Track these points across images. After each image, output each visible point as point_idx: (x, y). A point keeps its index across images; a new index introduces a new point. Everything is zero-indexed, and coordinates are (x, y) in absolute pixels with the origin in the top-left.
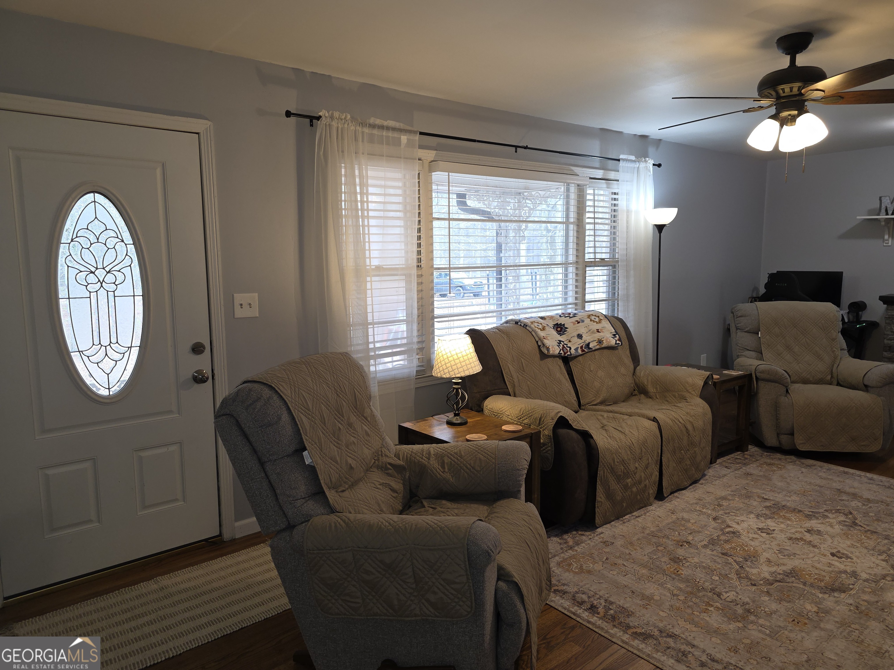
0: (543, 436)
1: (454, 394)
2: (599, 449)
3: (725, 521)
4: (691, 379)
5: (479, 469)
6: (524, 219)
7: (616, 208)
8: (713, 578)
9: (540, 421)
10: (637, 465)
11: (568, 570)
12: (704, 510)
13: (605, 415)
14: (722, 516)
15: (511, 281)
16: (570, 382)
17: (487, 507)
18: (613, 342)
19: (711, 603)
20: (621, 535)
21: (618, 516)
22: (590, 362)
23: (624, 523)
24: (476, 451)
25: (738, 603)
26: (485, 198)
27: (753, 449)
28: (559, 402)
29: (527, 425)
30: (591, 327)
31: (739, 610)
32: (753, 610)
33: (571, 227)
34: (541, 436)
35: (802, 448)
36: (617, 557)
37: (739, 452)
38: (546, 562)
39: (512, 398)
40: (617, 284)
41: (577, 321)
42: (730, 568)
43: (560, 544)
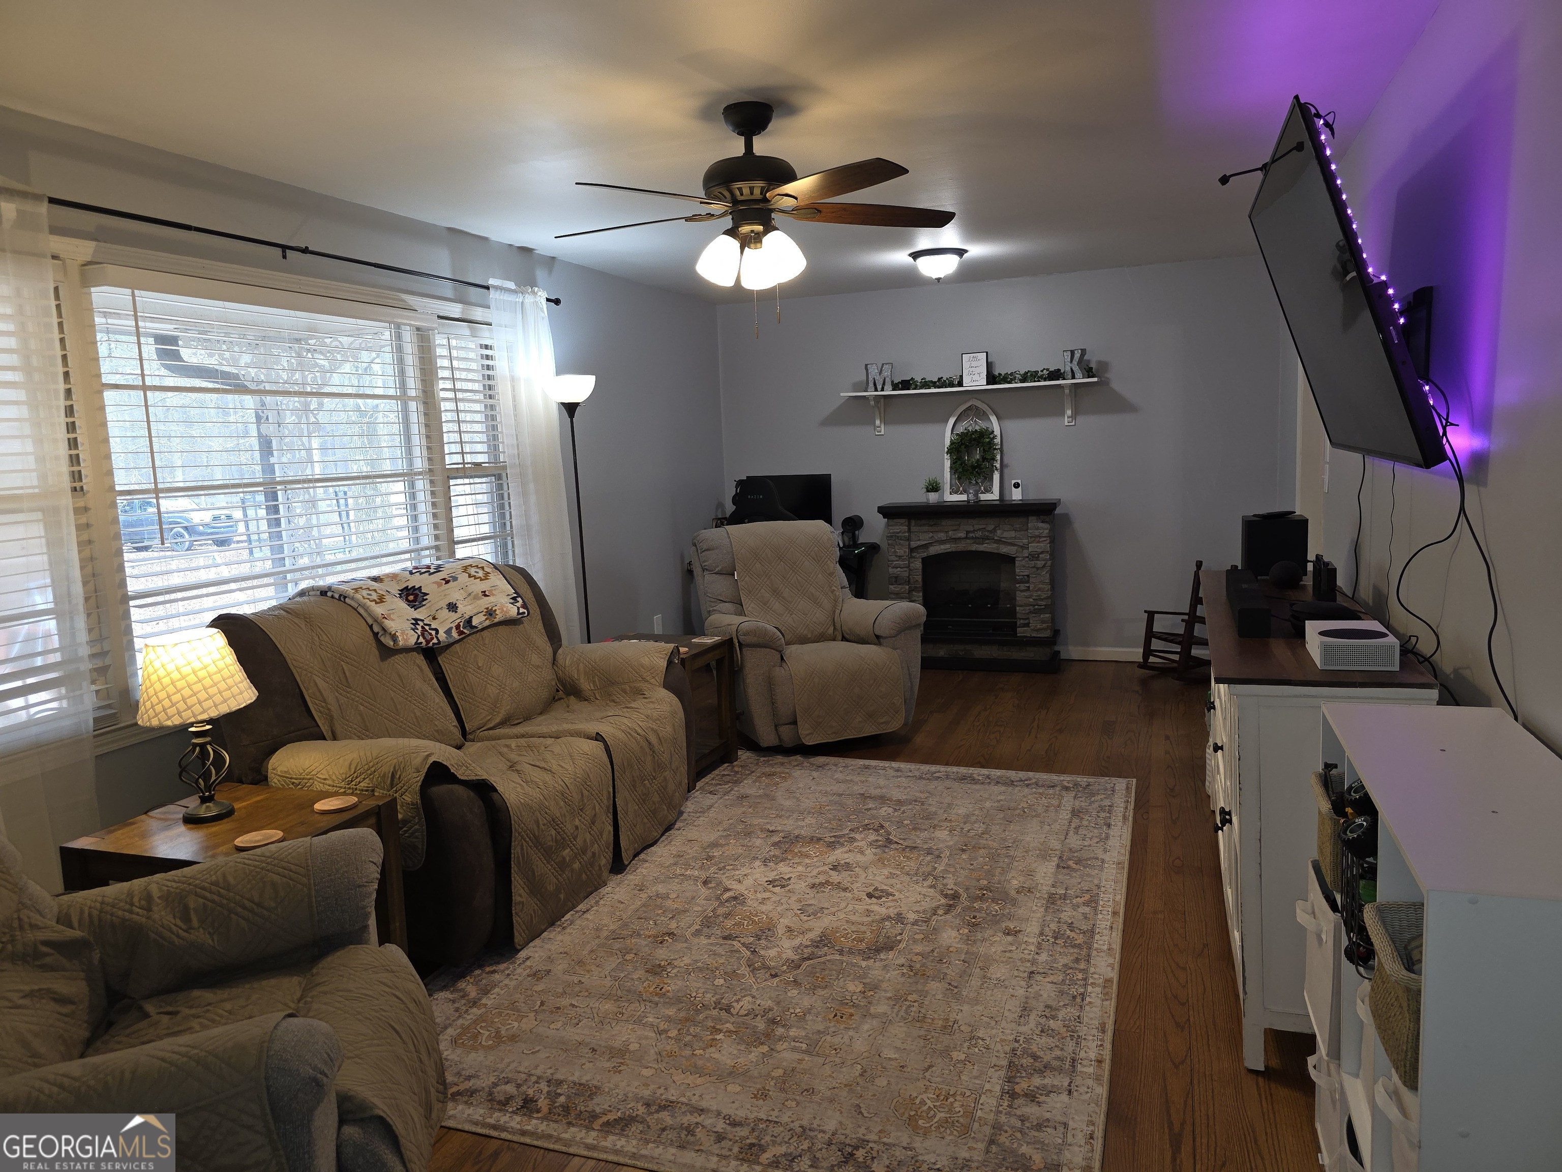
0: (402, 806)
1: (197, 756)
2: (510, 809)
3: (721, 883)
4: (647, 659)
5: (273, 904)
6: (314, 391)
7: (490, 373)
8: (716, 983)
9: (394, 779)
10: (577, 822)
11: (474, 1048)
12: (688, 872)
13: (513, 743)
14: (716, 875)
15: (298, 511)
16: (442, 693)
17: (299, 978)
18: (513, 611)
19: (718, 1027)
20: (561, 953)
21: (553, 920)
22: (476, 652)
23: (564, 928)
24: (262, 869)
25: (757, 1012)
26: (224, 347)
27: (744, 755)
28: (427, 737)
29: (366, 791)
30: (470, 589)
31: (759, 1025)
32: (779, 1018)
33: (413, 405)
34: (399, 807)
35: (810, 741)
36: (559, 995)
37: (726, 765)
38: (433, 1051)
39: (329, 743)
40: (507, 507)
41: (444, 579)
42: (738, 958)
43: (454, 1001)
